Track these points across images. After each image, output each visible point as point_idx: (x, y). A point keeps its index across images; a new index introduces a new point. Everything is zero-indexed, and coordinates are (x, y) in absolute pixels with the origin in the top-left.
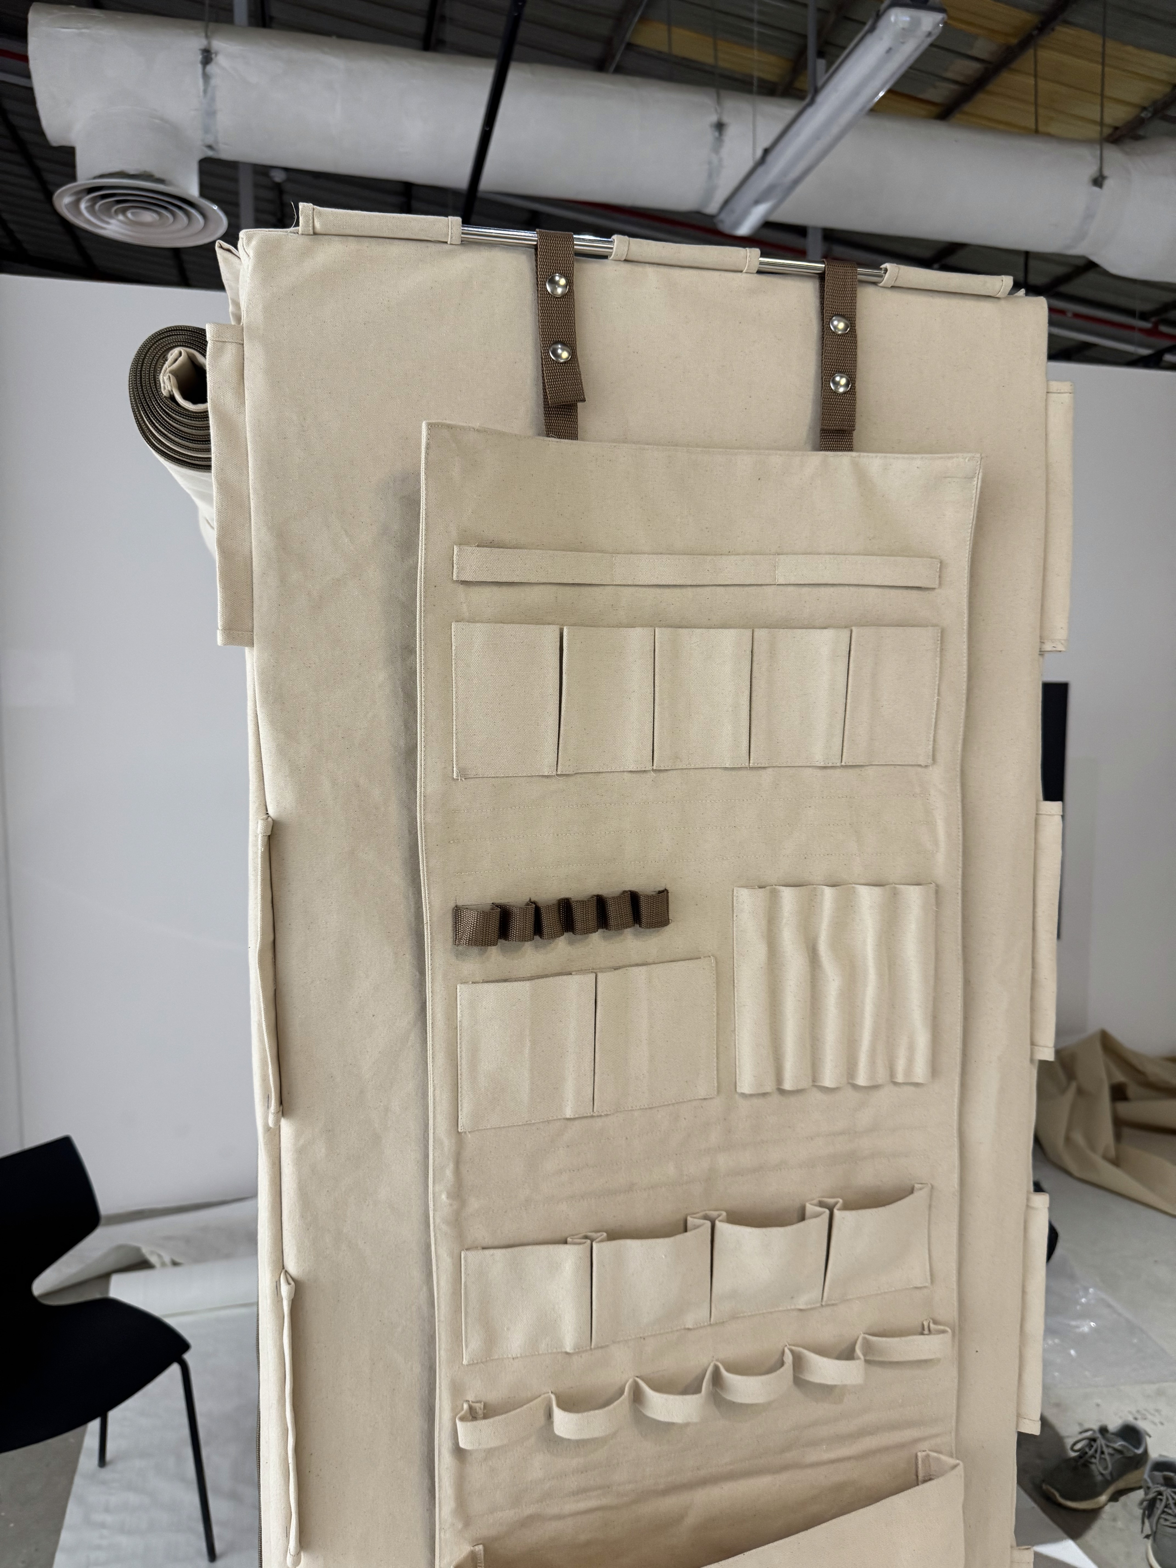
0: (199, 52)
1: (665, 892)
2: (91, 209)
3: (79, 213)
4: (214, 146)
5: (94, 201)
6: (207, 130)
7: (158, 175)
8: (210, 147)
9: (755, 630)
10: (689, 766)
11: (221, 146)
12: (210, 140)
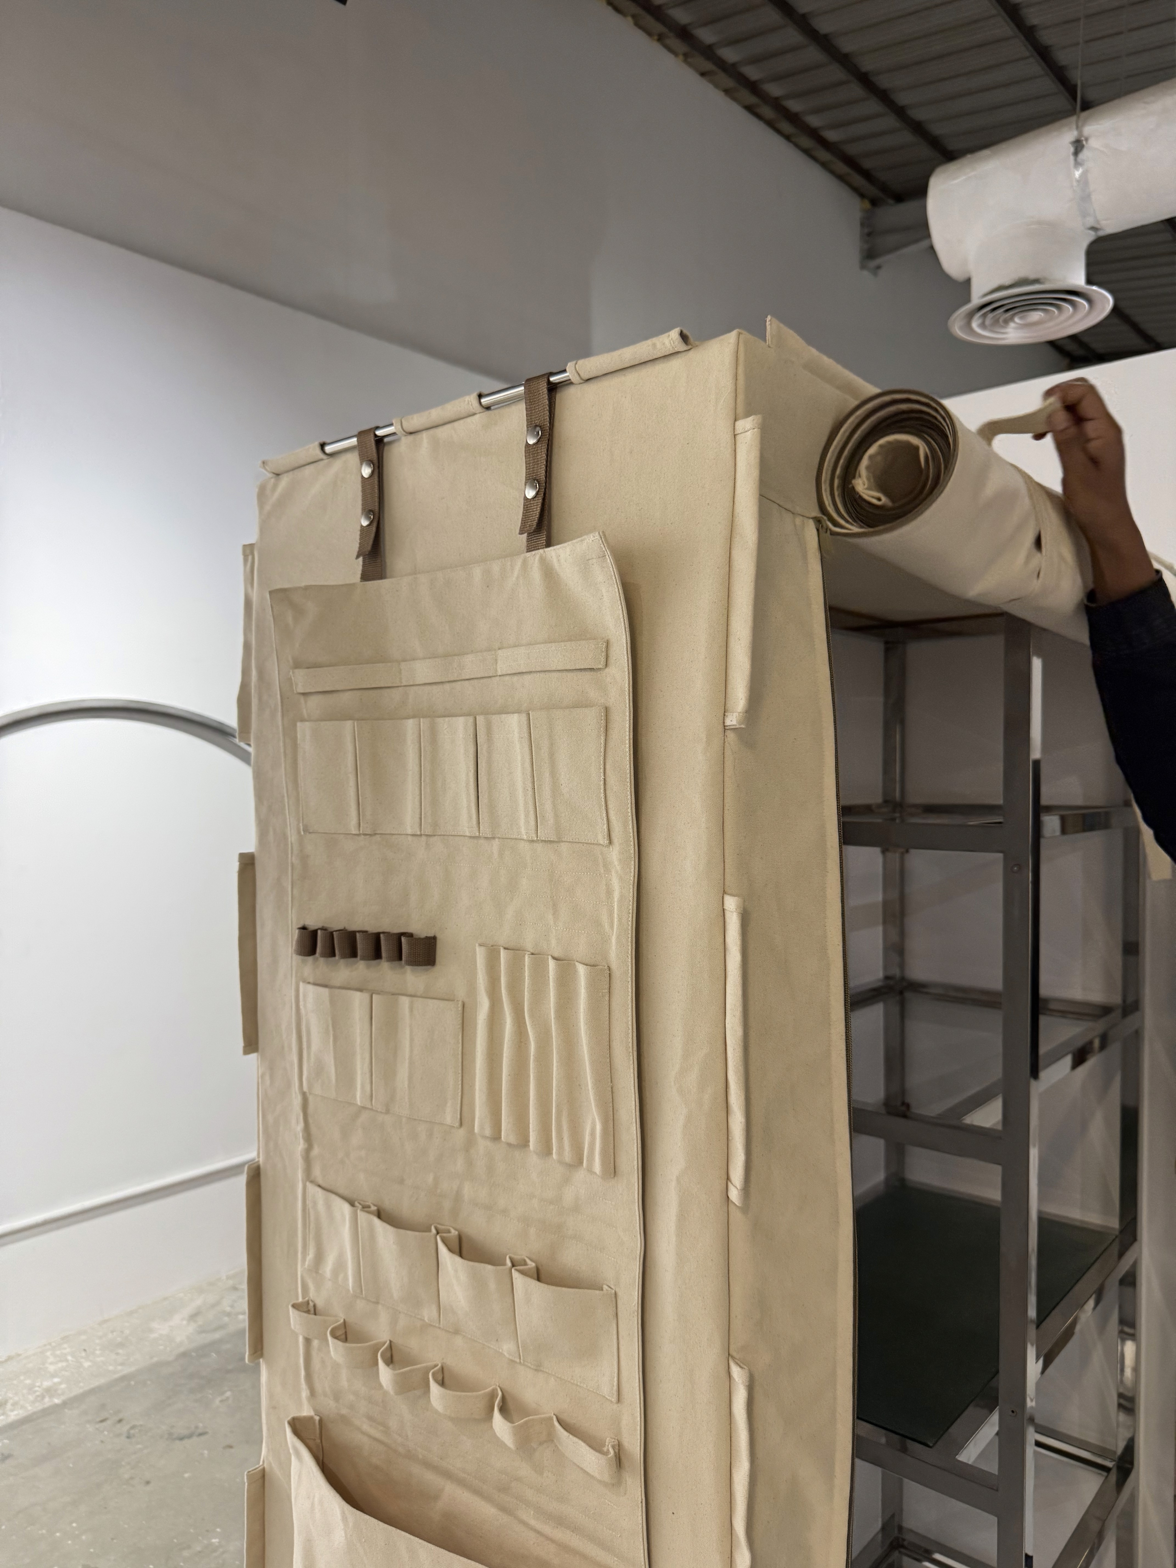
0: (1070, 145)
1: (434, 938)
2: (983, 326)
3: (972, 331)
4: (1098, 226)
5: (984, 316)
6: (1084, 214)
7: (1032, 276)
8: (1093, 229)
9: (477, 717)
10: (445, 833)
11: (1103, 223)
12: (1090, 221)
